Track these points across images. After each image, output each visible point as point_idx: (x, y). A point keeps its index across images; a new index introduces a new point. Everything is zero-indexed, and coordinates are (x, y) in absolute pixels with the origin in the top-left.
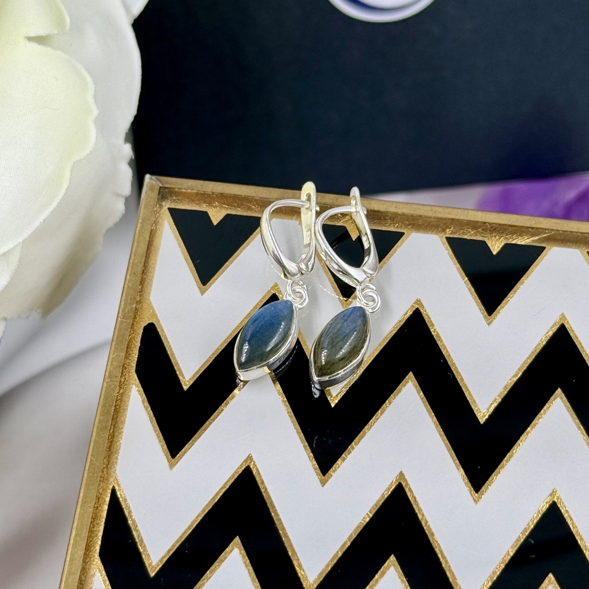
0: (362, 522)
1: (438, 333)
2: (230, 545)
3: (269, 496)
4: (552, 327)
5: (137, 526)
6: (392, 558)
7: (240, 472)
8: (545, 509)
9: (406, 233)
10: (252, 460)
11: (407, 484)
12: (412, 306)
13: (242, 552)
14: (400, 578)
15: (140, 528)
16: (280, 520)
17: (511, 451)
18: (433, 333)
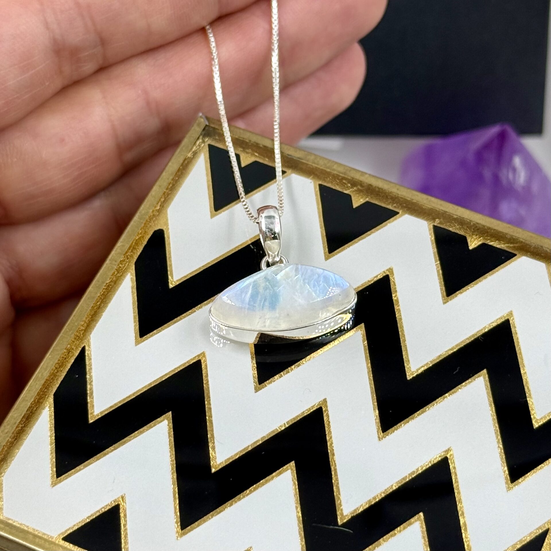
0: (278, 428)
1: (398, 298)
2: (162, 417)
3: (208, 388)
4: (497, 320)
5: (92, 381)
6: (293, 464)
7: (191, 363)
8: (437, 461)
9: (400, 213)
10: (204, 356)
11: (327, 410)
12: (384, 272)
13: (170, 424)
14: (293, 480)
15: (94, 383)
16: (210, 409)
17: (425, 408)
18: (393, 298)
